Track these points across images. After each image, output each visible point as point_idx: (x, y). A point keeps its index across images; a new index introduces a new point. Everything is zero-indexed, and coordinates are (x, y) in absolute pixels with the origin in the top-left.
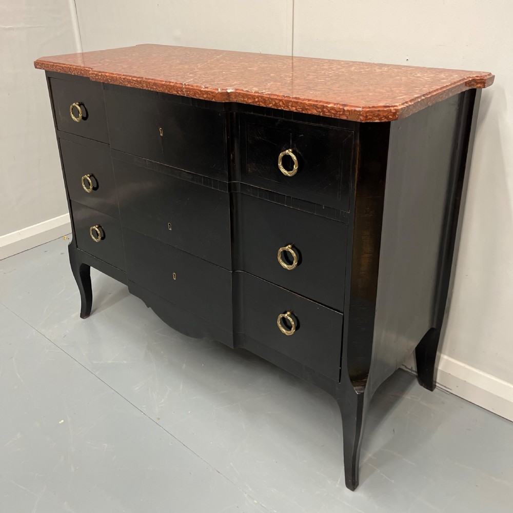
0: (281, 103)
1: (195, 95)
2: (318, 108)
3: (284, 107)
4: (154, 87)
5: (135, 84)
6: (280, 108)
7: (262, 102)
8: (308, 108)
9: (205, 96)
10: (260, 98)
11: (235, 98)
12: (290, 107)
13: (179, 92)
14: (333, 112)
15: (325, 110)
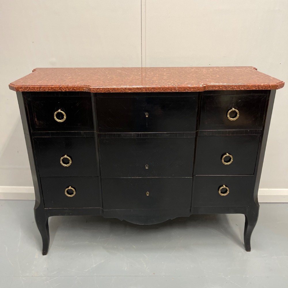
0: (235, 87)
1: (185, 90)
2: (256, 87)
3: (237, 89)
4: (153, 90)
5: (135, 90)
6: (235, 90)
7: (224, 88)
8: (251, 87)
9: (192, 90)
10: (223, 87)
11: (208, 88)
12: (240, 88)
13: (173, 90)
14: (264, 87)
15: (260, 87)
